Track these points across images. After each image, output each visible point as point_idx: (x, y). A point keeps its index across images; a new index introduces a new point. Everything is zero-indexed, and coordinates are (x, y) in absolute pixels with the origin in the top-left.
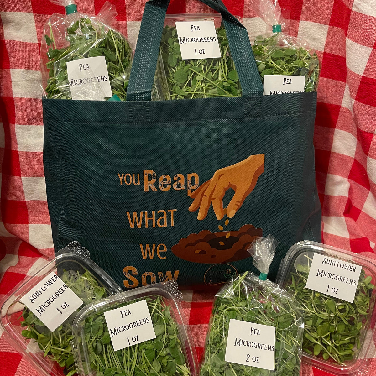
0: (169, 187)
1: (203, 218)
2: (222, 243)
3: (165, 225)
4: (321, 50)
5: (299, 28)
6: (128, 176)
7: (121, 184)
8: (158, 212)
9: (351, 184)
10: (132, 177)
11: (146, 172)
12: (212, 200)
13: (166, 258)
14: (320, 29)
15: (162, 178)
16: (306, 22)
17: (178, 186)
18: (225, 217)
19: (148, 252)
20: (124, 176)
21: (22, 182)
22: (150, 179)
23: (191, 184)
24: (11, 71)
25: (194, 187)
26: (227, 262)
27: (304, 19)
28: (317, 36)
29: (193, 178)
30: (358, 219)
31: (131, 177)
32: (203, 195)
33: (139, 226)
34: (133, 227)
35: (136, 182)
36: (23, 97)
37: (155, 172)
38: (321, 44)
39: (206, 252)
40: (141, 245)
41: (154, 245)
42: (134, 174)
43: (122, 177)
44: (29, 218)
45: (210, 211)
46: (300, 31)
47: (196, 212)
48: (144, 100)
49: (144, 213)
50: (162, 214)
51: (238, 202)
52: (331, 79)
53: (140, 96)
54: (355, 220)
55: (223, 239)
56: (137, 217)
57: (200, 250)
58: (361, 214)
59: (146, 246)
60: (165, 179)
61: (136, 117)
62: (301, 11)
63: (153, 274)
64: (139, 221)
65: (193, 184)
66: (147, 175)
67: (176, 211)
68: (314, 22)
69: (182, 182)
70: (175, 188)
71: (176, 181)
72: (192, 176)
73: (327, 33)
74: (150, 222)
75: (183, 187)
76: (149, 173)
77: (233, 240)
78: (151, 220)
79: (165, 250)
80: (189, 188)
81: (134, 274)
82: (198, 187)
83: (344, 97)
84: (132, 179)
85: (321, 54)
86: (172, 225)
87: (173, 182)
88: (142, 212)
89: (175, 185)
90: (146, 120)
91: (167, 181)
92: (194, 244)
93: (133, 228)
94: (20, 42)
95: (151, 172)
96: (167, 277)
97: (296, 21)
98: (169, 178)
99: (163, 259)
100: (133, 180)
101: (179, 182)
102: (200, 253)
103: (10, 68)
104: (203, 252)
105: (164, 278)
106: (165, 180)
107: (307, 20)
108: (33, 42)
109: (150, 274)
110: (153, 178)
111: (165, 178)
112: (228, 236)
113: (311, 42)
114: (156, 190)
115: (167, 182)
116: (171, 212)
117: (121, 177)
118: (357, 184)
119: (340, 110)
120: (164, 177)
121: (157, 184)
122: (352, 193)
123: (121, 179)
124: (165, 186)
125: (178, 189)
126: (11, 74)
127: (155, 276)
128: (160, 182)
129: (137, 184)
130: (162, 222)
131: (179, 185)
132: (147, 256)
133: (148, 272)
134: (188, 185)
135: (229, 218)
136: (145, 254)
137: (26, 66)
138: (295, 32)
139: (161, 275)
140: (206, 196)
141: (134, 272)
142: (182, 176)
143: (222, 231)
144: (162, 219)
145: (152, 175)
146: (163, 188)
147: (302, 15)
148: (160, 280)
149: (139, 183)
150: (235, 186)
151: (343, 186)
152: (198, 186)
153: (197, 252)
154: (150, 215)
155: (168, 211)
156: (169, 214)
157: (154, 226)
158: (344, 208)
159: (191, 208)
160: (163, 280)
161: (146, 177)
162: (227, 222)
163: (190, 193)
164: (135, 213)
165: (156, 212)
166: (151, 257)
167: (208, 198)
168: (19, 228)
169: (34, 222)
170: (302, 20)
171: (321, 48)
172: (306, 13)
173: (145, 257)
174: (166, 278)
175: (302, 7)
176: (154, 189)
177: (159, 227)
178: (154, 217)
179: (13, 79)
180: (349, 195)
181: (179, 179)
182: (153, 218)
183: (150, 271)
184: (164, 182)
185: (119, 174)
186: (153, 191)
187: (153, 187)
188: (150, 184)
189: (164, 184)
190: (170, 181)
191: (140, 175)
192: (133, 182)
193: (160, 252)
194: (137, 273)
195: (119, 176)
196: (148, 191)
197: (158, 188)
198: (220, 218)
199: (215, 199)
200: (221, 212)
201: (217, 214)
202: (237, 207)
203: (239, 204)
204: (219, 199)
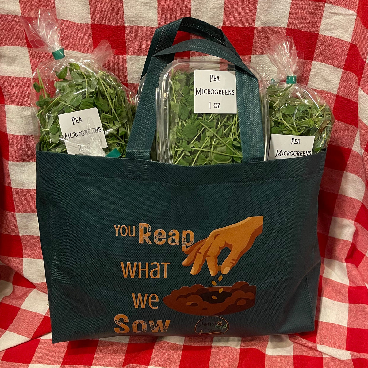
0: (163, 241)
1: (197, 273)
2: (214, 297)
3: (158, 276)
4: (334, 92)
5: (312, 69)
6: (124, 228)
7: (117, 235)
8: (152, 264)
9: (356, 227)
10: (128, 229)
11: (142, 225)
12: (207, 257)
13: (157, 308)
14: (334, 72)
15: (157, 232)
16: (319, 63)
17: (172, 241)
18: (220, 273)
19: (140, 301)
20: (120, 228)
21: (16, 218)
22: (145, 232)
23: (185, 241)
24: (5, 107)
25: (189, 244)
26: (218, 315)
27: (317, 60)
28: (330, 78)
29: (188, 235)
30: (361, 263)
31: (126, 229)
32: (197, 252)
33: (132, 276)
34: (126, 276)
35: (132, 233)
36: (18, 134)
37: (150, 226)
38: (334, 87)
39: (198, 305)
40: (133, 294)
41: (146, 295)
42: (129, 226)
43: (118, 228)
44: (23, 252)
45: (204, 267)
46: (312, 72)
47: (190, 267)
48: (143, 159)
50: (155, 266)
52: (343, 122)
53: (140, 154)
54: (357, 266)
55: (216, 293)
56: (130, 268)
57: (192, 303)
58: (364, 259)
59: (138, 295)
60: (160, 233)
61: (134, 173)
62: (314, 52)
63: (144, 323)
64: (132, 272)
65: (188, 240)
66: (143, 228)
67: (169, 264)
68: (328, 64)
69: (177, 237)
70: (169, 243)
71: (171, 236)
72: (187, 233)
73: (341, 76)
74: (143, 273)
75: (177, 243)
76: (145, 226)
77: (226, 295)
78: (144, 271)
79: (157, 300)
80: (184, 244)
81: (126, 322)
83: (355, 141)
84: (128, 230)
85: (334, 96)
86: (165, 277)
87: (167, 236)
88: (135, 263)
89: (170, 240)
90: (144, 177)
91: (161, 235)
92: (186, 297)
93: (126, 278)
94: (14, 78)
95: (147, 225)
97: (309, 61)
98: (163, 232)
99: (155, 309)
100: (128, 232)
101: (174, 237)
102: (192, 305)
103: (4, 104)
104: (194, 305)
107: (320, 61)
108: (28, 77)
109: (141, 322)
110: (148, 231)
111: (160, 232)
112: (221, 291)
113: (324, 83)
114: (151, 243)
115: (161, 237)
116: (164, 264)
117: (117, 228)
118: (363, 228)
119: (351, 154)
120: (159, 231)
121: (151, 238)
122: (357, 236)
123: (117, 230)
124: (160, 240)
125: (173, 244)
126: (6, 109)
127: (146, 324)
128: (154, 235)
129: (132, 236)
130: (155, 274)
131: (173, 241)
132: (139, 305)
133: (139, 321)
134: (183, 241)
135: (223, 275)
136: (136, 303)
137: (21, 103)
138: (307, 72)
139: (152, 324)
140: (201, 253)
141: (126, 320)
142: (177, 232)
143: (215, 286)
144: (155, 271)
145: (148, 228)
146: (157, 242)
147: (315, 56)
148: (151, 328)
149: (134, 235)
150: (231, 245)
151: (348, 229)
152: (193, 243)
153: (189, 304)
154: (143, 266)
155: (162, 263)
156: (162, 267)
157: (147, 277)
158: (347, 253)
159: (184, 263)
160: (154, 328)
161: (141, 230)
162: (220, 278)
163: (184, 249)
164: (129, 264)
165: (149, 264)
166: (143, 306)
168: (13, 261)
169: (28, 256)
170: (315, 60)
171: (333, 90)
172: (321, 54)
173: (136, 306)
175: (315, 48)
176: (149, 242)
177: (152, 278)
178: (147, 268)
179: (8, 115)
180: (353, 239)
181: (174, 234)
182: (147, 270)
183: (141, 320)
184: (159, 236)
185: (115, 225)
186: (148, 243)
187: (147, 240)
188: (145, 237)
189: (158, 238)
190: (165, 236)
191: (136, 227)
192: (128, 233)
193: (151, 302)
194: (128, 321)
195: (115, 227)
196: (142, 243)
197: (152, 241)
198: (214, 274)
199: (210, 256)
200: (215, 269)
201: (211, 270)
202: (232, 265)
203: (234, 262)
204: (214, 257)
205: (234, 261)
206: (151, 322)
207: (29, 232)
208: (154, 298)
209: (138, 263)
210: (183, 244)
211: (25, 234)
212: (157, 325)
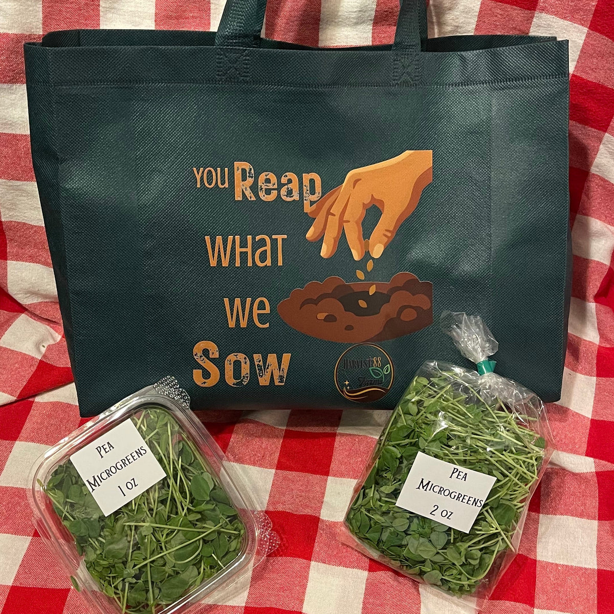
0: (274, 195)
1: (331, 254)
2: (363, 304)
3: (268, 262)
6: (210, 172)
7: (198, 186)
8: (258, 238)
10: (217, 174)
11: (239, 165)
12: (344, 224)
13: (267, 325)
15: (263, 177)
17: (287, 194)
18: (367, 256)
19: (238, 314)
20: (203, 172)
22: (244, 179)
23: (309, 192)
25: (314, 198)
26: (372, 342)
29: (312, 182)
31: (214, 174)
32: (329, 213)
33: (225, 263)
34: (215, 264)
35: (223, 183)
37: (251, 167)
39: (336, 319)
40: (226, 300)
41: (249, 300)
42: (219, 169)
43: (200, 173)
45: (342, 242)
48: (242, 46)
49: (234, 239)
50: (263, 243)
51: (387, 230)
55: (364, 295)
56: (222, 247)
57: (326, 314)
59: (234, 302)
60: (267, 179)
61: (226, 73)
63: (245, 358)
64: (225, 254)
65: (313, 192)
66: (240, 170)
67: (286, 239)
69: (294, 186)
70: (284, 198)
71: (284, 185)
72: (310, 177)
74: (244, 255)
75: (296, 197)
76: (243, 167)
77: (381, 299)
78: (245, 252)
79: (267, 310)
80: (306, 198)
81: (213, 357)
82: (321, 198)
84: (217, 177)
86: (280, 263)
87: (281, 185)
88: (231, 237)
89: (283, 191)
90: (242, 78)
91: (270, 183)
92: (316, 302)
93: (215, 267)
95: (247, 166)
96: (268, 365)
98: (273, 178)
99: (264, 328)
101: (290, 186)
102: (326, 320)
104: (330, 319)
105: (264, 369)
106: (268, 181)
109: (241, 357)
110: (249, 177)
111: (268, 177)
112: (372, 290)
114: (253, 199)
115: (270, 186)
116: (277, 239)
117: (198, 174)
120: (266, 175)
121: (254, 188)
123: (198, 177)
124: (268, 192)
125: (289, 199)
127: (248, 362)
128: (259, 185)
129: (223, 186)
130: (263, 258)
131: (290, 193)
132: (236, 321)
133: (236, 354)
134: (304, 193)
135: (373, 259)
136: (232, 318)
139: (259, 362)
140: (335, 215)
141: (213, 353)
142: (294, 177)
143: (363, 281)
144: (262, 251)
145: (248, 171)
146: (264, 196)
148: (258, 371)
149: (226, 185)
150: (382, 202)
153: (321, 316)
154: (244, 244)
155: (274, 237)
156: (274, 242)
157: (250, 264)
159: (310, 234)
160: (262, 373)
161: (238, 174)
162: (370, 266)
163: (307, 209)
164: (219, 239)
165: (254, 239)
166: (244, 324)
167: (337, 217)
173: (232, 324)
174: (268, 368)
176: (250, 197)
177: (257, 266)
178: (250, 247)
181: (290, 181)
182: (249, 250)
183: (240, 352)
184: (267, 186)
185: (195, 169)
186: (250, 199)
187: (248, 193)
188: (244, 187)
189: (266, 189)
190: (276, 184)
191: (228, 170)
192: (217, 183)
193: (258, 314)
194: (217, 355)
195: (196, 172)
196: (240, 199)
197: (256, 195)
198: (359, 255)
199: (349, 222)
200: (359, 246)
201: (353, 248)
202: (386, 240)
203: (389, 235)
204: (357, 222)
205: (388, 233)
206: (257, 357)
207: (18, 216)
208: (262, 306)
209: (234, 237)
210: (304, 198)
211: (11, 220)
212: (267, 364)
